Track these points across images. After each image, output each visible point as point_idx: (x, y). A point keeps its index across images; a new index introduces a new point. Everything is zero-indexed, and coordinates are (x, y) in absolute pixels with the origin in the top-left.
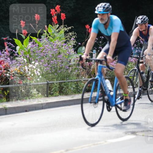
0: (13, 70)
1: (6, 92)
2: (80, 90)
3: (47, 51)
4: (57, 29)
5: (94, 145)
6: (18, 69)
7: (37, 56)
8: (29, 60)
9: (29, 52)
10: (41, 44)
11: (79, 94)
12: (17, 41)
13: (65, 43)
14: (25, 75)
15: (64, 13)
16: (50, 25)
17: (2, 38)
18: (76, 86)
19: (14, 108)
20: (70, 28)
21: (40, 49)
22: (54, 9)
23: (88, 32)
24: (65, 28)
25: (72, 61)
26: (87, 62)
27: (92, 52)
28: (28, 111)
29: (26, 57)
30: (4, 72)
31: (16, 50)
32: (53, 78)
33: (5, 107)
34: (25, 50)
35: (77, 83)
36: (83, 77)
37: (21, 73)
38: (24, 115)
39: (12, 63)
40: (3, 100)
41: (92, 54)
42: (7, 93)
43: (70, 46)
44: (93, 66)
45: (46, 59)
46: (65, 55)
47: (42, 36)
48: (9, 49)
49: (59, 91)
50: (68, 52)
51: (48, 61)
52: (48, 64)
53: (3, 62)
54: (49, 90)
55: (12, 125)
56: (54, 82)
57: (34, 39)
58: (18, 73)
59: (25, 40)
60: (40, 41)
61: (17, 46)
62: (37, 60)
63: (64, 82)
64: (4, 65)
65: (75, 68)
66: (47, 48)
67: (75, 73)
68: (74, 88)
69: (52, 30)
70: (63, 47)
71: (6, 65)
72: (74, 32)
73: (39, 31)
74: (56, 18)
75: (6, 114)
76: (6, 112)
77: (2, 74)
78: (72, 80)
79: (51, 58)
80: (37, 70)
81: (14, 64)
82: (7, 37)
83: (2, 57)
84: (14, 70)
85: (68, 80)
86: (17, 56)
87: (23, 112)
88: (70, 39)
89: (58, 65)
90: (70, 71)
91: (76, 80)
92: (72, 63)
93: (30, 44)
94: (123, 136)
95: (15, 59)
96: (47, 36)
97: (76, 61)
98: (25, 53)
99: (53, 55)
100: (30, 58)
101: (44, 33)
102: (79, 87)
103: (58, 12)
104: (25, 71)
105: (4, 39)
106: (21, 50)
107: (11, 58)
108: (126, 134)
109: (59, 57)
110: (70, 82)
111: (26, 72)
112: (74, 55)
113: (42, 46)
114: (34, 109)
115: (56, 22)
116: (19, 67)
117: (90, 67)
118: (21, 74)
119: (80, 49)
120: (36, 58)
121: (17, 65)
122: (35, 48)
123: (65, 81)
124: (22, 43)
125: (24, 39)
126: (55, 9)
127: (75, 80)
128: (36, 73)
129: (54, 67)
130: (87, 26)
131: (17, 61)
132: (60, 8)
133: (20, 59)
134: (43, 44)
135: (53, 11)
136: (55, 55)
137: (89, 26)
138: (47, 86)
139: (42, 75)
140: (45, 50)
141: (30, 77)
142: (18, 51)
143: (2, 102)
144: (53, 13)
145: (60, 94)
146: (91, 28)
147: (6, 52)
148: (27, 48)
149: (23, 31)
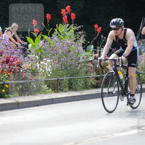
0: (26, 67)
2: (88, 86)
3: (58, 49)
4: (67, 28)
5: (102, 138)
6: (30, 66)
7: (49, 53)
8: (41, 58)
9: (40, 49)
10: (51, 42)
11: (88, 90)
12: (29, 39)
13: (75, 41)
14: (37, 72)
15: (74, 13)
16: (60, 24)
18: (85, 82)
19: (26, 102)
20: (80, 27)
21: (51, 47)
22: (64, 10)
23: (97, 31)
24: (75, 27)
25: (81, 58)
26: (96, 60)
27: (100, 51)
28: (39, 105)
29: (38, 54)
30: (17, 68)
32: (63, 75)
33: (17, 102)
34: (37, 48)
35: (86, 80)
36: (92, 74)
37: (33, 69)
39: (24, 60)
40: (16, 95)
41: (100, 52)
43: (79, 44)
45: (56, 56)
46: (75, 53)
47: (53, 35)
48: (22, 47)
49: (69, 87)
50: (77, 50)
51: (59, 58)
52: (59, 61)
53: (16, 59)
54: (59, 86)
55: (24, 119)
56: (64, 78)
57: (45, 37)
58: (29, 70)
59: (37, 38)
60: (51, 39)
61: (30, 43)
62: (48, 57)
63: (74, 79)
64: (16, 62)
65: (84, 66)
66: (58, 46)
67: (83, 70)
68: (82, 84)
69: (62, 29)
70: (73, 45)
71: (19, 62)
72: (84, 31)
73: (50, 30)
74: (67, 18)
75: (18, 108)
76: (18, 106)
77: (15, 70)
78: (81, 77)
79: (61, 56)
80: (48, 67)
81: (26, 61)
82: (19, 35)
83: (15, 54)
84: (26, 66)
85: (77, 76)
86: (29, 54)
87: (35, 106)
88: (80, 37)
89: (68, 62)
90: (79, 68)
91: (85, 77)
92: (81, 60)
93: (41, 42)
94: (129, 131)
95: (27, 56)
96: (57, 35)
97: (85, 58)
98: (36, 51)
99: (63, 53)
100: (42, 56)
101: (55, 31)
102: (87, 84)
103: (68, 12)
104: (36, 68)
106: (33, 47)
107: (24, 55)
108: (132, 128)
109: (68, 55)
110: (79, 78)
111: (37, 68)
112: (83, 53)
113: (53, 44)
114: (45, 103)
115: (66, 21)
116: (31, 64)
118: (33, 70)
119: (89, 47)
120: (48, 55)
121: (29, 61)
122: (46, 45)
123: (75, 77)
124: (34, 41)
125: (35, 38)
126: (65, 9)
127: (83, 77)
128: (47, 70)
129: (64, 64)
130: (96, 26)
131: (29, 58)
132: (70, 8)
133: (32, 56)
134: (54, 42)
135: (63, 11)
136: (65, 53)
137: (98, 26)
138: (57, 82)
139: (53, 71)
140: (56, 47)
141: (41, 73)
142: (29, 49)
143: (14, 97)
144: (63, 13)
145: (69, 90)
146: (100, 27)
147: (19, 50)
148: (38, 46)
149: (35, 30)
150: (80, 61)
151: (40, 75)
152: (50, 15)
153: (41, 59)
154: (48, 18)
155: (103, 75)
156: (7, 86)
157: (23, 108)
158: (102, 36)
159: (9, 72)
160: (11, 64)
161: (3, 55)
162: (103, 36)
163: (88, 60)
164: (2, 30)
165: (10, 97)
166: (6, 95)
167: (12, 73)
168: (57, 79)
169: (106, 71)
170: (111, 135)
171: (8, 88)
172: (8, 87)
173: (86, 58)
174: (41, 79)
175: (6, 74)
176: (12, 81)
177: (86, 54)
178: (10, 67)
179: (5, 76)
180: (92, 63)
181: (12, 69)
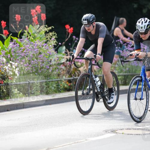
2: (61, 90)
3: (28, 51)
4: (38, 29)
7: (18, 56)
9: (10, 52)
10: (21, 44)
11: (60, 94)
13: (46, 43)
14: (6, 75)
15: (44, 14)
16: (31, 26)
18: (57, 85)
20: (50, 28)
21: (20, 50)
24: (46, 28)
25: (52, 61)
26: (68, 62)
28: (9, 110)
29: (7, 57)
34: (6, 50)
35: (58, 83)
36: (64, 77)
37: (2, 73)
38: (5, 114)
43: (50, 45)
45: (27, 59)
46: (46, 55)
47: (23, 37)
50: (48, 52)
51: (29, 61)
52: (29, 64)
57: (15, 39)
59: (6, 41)
60: (21, 41)
62: (18, 60)
65: (56, 68)
66: (28, 48)
67: (55, 73)
68: (54, 87)
69: (32, 31)
70: (44, 47)
72: (54, 32)
73: (20, 32)
74: (37, 18)
79: (32, 58)
85: (49, 79)
87: (5, 111)
88: (50, 39)
89: (39, 65)
90: (51, 70)
91: (57, 80)
92: (53, 63)
93: (11, 44)
94: (103, 135)
96: (27, 36)
97: (56, 61)
98: (6, 54)
99: (34, 55)
100: (11, 58)
101: (25, 33)
102: (59, 87)
104: (6, 71)
106: (2, 50)
109: (39, 57)
110: (51, 81)
112: (54, 54)
113: (23, 46)
114: (16, 108)
115: (37, 22)
117: (70, 66)
118: (2, 74)
119: (60, 48)
120: (18, 58)
122: (16, 48)
123: (46, 80)
124: (3, 43)
126: (35, 10)
127: (55, 80)
129: (35, 66)
130: (67, 27)
134: (24, 44)
135: (33, 11)
136: (35, 55)
137: (69, 26)
140: (26, 50)
141: (11, 76)
144: (33, 14)
146: (71, 28)
148: (8, 48)
149: (4, 31)
150: (51, 63)
151: (10, 79)
152: (19, 16)
154: (17, 19)
155: (75, 78)
158: (74, 37)
163: (60, 62)
169: (78, 73)
170: (85, 140)
173: (58, 60)
174: (11, 83)
177: (58, 56)
180: (64, 65)
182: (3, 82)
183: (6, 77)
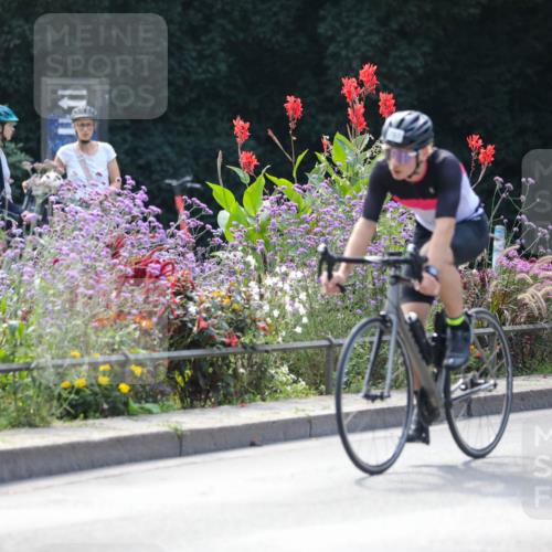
0: (207, 297)
1: (182, 374)
3: (329, 229)
4: (365, 150)
6: (223, 293)
7: (294, 246)
8: (265, 262)
9: (262, 230)
10: (306, 202)
12: (220, 192)
14: (250, 315)
15: (389, 93)
16: (338, 136)
17: (168, 181)
19: (210, 433)
21: (301, 223)
22: (354, 79)
23: (478, 159)
26: (474, 271)
28: (257, 442)
29: (254, 249)
30: (175, 302)
31: (216, 226)
32: (349, 327)
33: (176, 430)
34: (249, 225)
37: (236, 306)
38: (244, 457)
39: (202, 271)
40: (171, 403)
41: (492, 239)
42: (184, 378)
44: (494, 283)
46: (396, 242)
47: (312, 176)
48: (193, 222)
50: (404, 233)
53: (169, 268)
55: (204, 494)
57: (282, 183)
58: (222, 309)
59: (249, 189)
60: (305, 191)
61: (222, 209)
62: (292, 261)
64: (172, 279)
66: (328, 217)
69: (347, 155)
70: (388, 215)
71: (182, 279)
73: (300, 158)
74: (363, 110)
75: (181, 454)
76: (181, 446)
77: (166, 309)
80: (293, 298)
81: (210, 276)
82: (183, 176)
83: (167, 251)
84: (210, 295)
86: (219, 248)
87: (241, 445)
89: (370, 278)
93: (267, 203)
95: (213, 257)
96: (327, 175)
98: (248, 237)
100: (268, 255)
101: (320, 163)
103: (369, 88)
104: (248, 300)
105: (174, 183)
106: (234, 223)
107: (200, 253)
109: (370, 252)
111: (252, 302)
113: (310, 210)
114: (281, 436)
115: (361, 124)
116: (227, 286)
117: (484, 286)
118: (234, 311)
120: (291, 253)
121: (222, 277)
122: (286, 216)
124: (240, 200)
125: (244, 187)
126: (357, 79)
128: (289, 308)
129: (354, 285)
130: (475, 141)
131: (219, 264)
132: (376, 73)
133: (231, 256)
134: (313, 203)
135: (349, 84)
137: (480, 141)
138: (328, 355)
139: (311, 314)
140: (321, 223)
141: (265, 320)
142: (222, 229)
143: (166, 410)
144: (349, 92)
145: (374, 385)
146: (489, 147)
147: (180, 233)
148: (256, 218)
149: (243, 157)
151: (264, 329)
152: (299, 100)
153: (266, 265)
154: (290, 113)
156: (138, 370)
157: (196, 452)
158: (498, 179)
159: (144, 318)
160: (151, 286)
161: (124, 253)
162: (501, 179)
164: (117, 158)
165: (150, 412)
166: (134, 406)
167: (155, 319)
168: (325, 343)
169: (513, 311)
171: (141, 378)
172: (142, 374)
174: (267, 343)
175: (134, 326)
176: (154, 351)
178: (147, 297)
179: (129, 333)
181: (156, 306)
182: (236, 340)
183: (249, 321)
